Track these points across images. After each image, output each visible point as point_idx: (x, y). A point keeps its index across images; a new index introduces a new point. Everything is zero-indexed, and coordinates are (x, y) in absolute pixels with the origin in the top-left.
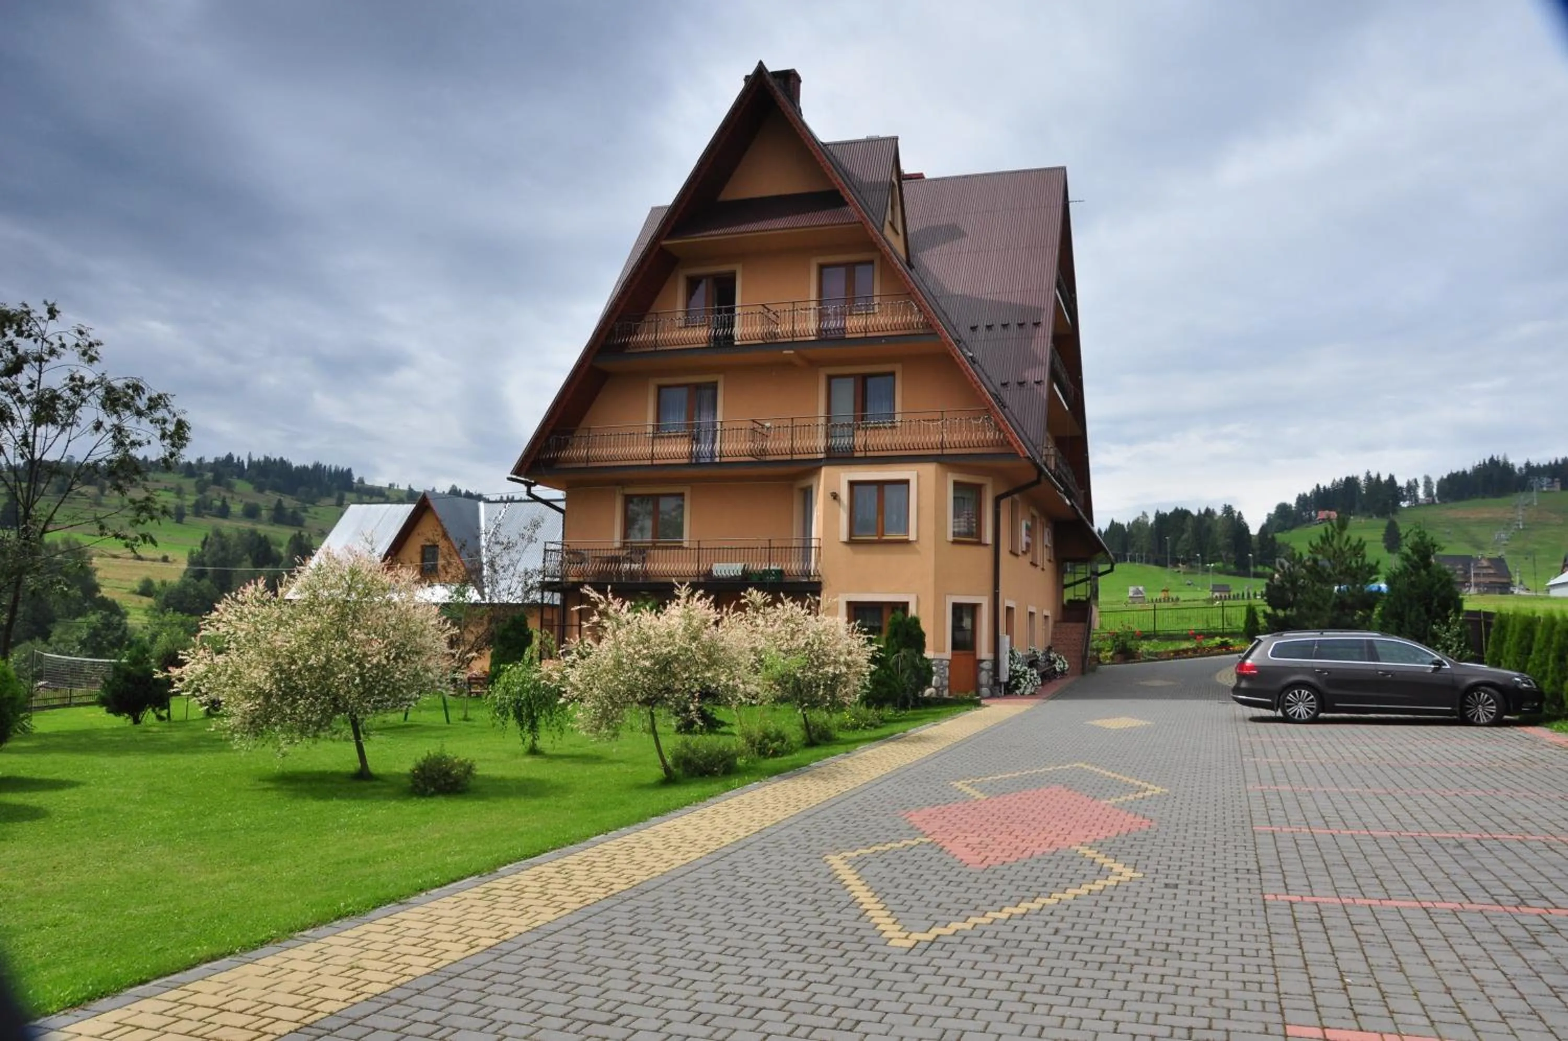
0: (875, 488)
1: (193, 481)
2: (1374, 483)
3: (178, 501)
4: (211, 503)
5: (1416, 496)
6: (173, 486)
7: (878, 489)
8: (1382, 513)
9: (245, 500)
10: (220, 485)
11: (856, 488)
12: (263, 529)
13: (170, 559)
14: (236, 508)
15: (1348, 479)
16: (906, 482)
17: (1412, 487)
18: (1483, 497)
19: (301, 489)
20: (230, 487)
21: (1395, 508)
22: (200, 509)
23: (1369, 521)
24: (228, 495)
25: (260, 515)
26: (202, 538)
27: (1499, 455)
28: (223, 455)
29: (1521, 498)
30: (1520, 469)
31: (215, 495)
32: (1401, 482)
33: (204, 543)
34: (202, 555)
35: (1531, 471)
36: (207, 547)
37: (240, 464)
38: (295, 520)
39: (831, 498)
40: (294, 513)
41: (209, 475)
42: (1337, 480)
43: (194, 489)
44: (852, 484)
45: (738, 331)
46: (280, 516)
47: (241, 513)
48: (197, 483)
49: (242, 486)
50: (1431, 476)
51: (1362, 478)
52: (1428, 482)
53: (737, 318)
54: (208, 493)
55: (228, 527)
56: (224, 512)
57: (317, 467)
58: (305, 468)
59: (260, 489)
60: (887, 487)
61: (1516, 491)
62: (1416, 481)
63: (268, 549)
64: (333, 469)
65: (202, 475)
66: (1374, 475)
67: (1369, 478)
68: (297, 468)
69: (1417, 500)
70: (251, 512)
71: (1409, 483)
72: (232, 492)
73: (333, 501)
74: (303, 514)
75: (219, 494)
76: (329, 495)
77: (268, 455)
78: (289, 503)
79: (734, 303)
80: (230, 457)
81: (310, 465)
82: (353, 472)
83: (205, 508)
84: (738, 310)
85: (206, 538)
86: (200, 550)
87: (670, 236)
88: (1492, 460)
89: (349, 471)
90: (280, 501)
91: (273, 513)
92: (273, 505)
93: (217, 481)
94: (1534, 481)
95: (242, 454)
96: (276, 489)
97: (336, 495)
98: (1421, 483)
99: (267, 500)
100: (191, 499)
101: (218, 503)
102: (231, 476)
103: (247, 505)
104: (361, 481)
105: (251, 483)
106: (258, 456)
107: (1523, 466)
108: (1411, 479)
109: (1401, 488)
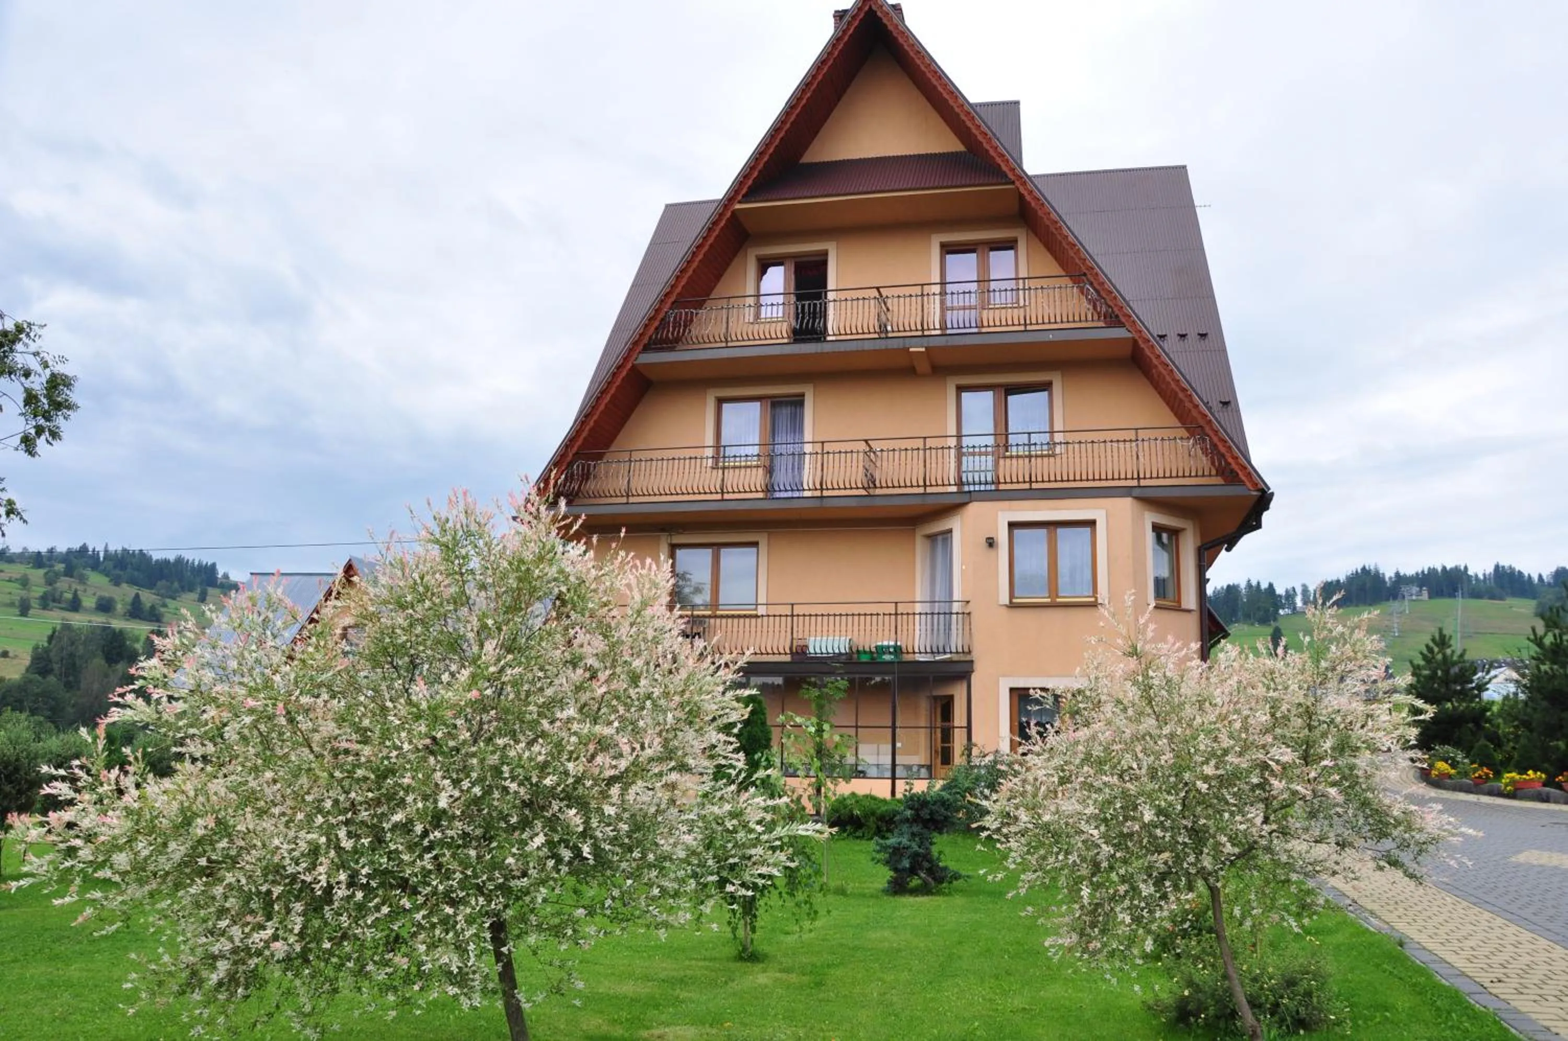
0: (1043, 532)
1: (41, 572)
2: (1254, 590)
3: (24, 593)
4: (61, 596)
5: (1294, 604)
6: (18, 576)
7: (1049, 533)
8: (1264, 621)
9: (98, 594)
10: (71, 576)
11: (1017, 532)
12: (117, 624)
13: (11, 654)
14: (89, 602)
15: (1229, 586)
16: (1092, 523)
17: (1290, 595)
18: (1357, 606)
19: (159, 583)
20: (82, 580)
21: (1275, 616)
22: (47, 601)
23: (1252, 628)
24: (80, 587)
25: (115, 609)
26: (50, 632)
27: (1370, 564)
28: (76, 546)
29: (1394, 605)
30: (1390, 578)
31: (65, 586)
32: (1280, 590)
33: (51, 638)
34: (47, 651)
35: (1400, 579)
36: (54, 642)
37: (95, 555)
38: (154, 616)
39: (985, 545)
40: (153, 608)
41: (60, 567)
42: (1219, 587)
43: (43, 581)
44: (1012, 525)
45: (832, 324)
46: (136, 611)
47: (94, 605)
48: (46, 574)
49: (96, 579)
50: (1308, 584)
51: (1243, 585)
52: (1305, 590)
53: (831, 306)
54: (58, 585)
55: (78, 620)
56: (75, 605)
57: (179, 560)
58: (167, 562)
59: (116, 582)
60: (1060, 531)
61: (1388, 600)
62: (1294, 589)
63: (122, 645)
64: (196, 563)
65: (51, 566)
66: (1254, 583)
67: (1249, 585)
68: (157, 561)
69: (1295, 608)
70: (105, 606)
71: (1287, 591)
72: (85, 584)
73: (194, 596)
74: (162, 610)
75: (70, 587)
76: (191, 590)
77: (127, 547)
78: (148, 598)
79: (825, 286)
80: (84, 549)
81: (171, 557)
82: (218, 567)
83: (54, 601)
84: (831, 296)
85: (54, 632)
86: (46, 644)
87: (747, 198)
88: (1364, 569)
89: (214, 565)
90: (137, 596)
91: (129, 607)
92: (129, 599)
93: (69, 573)
94: (1404, 589)
95: (97, 545)
96: (133, 582)
97: (199, 590)
98: (1299, 590)
99: (124, 594)
100: (38, 591)
101: (69, 596)
102: (84, 568)
103: (101, 599)
104: (226, 576)
105: (107, 575)
106: (115, 546)
107: (1393, 575)
108: (1289, 587)
109: (1280, 596)
